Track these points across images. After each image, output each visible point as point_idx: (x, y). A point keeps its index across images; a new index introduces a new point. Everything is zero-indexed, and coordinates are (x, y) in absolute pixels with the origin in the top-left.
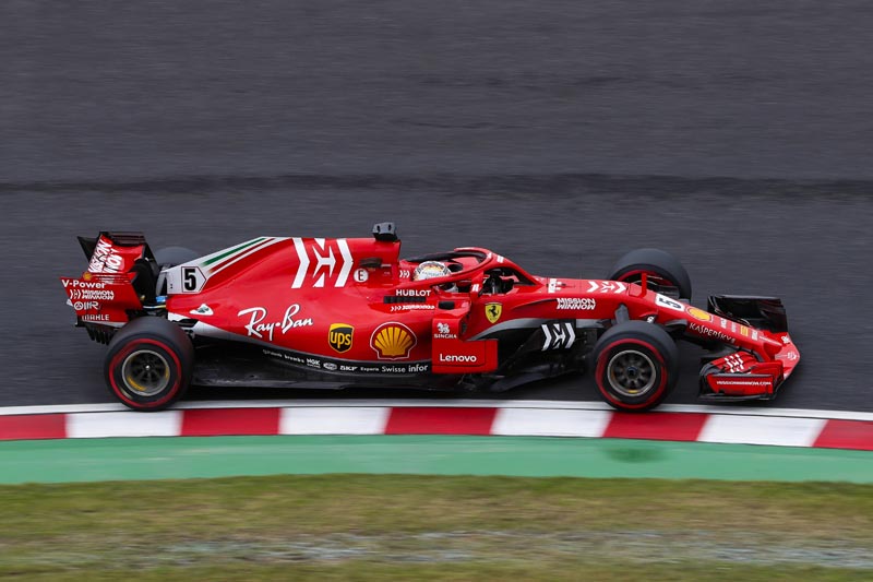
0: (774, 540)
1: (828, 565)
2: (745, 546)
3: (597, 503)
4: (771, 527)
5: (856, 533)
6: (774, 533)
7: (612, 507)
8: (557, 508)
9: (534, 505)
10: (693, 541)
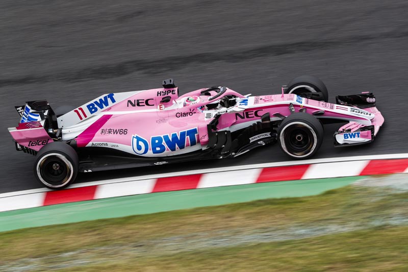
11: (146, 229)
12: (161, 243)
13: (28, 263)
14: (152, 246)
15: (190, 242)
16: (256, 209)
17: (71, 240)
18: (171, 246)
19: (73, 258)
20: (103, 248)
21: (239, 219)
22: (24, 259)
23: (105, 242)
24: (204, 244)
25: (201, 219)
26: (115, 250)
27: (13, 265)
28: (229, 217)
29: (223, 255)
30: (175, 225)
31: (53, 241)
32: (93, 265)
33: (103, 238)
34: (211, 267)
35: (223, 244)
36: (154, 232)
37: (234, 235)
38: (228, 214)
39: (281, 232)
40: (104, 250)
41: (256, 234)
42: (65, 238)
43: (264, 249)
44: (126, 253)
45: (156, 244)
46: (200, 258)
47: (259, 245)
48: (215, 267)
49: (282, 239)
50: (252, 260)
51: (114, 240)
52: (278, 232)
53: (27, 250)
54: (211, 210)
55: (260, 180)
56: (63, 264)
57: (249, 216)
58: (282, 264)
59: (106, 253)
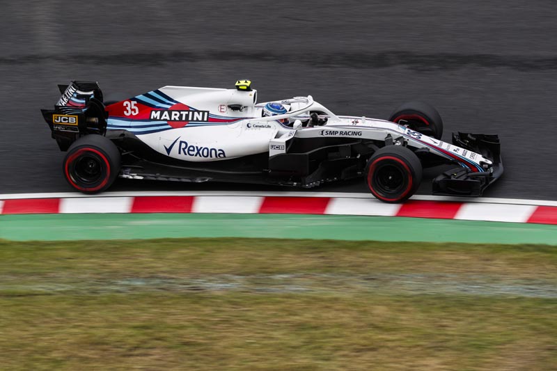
0: (495, 280)
1: (528, 296)
2: (477, 284)
3: (388, 257)
4: (495, 272)
5: (547, 276)
6: (497, 276)
7: (396, 259)
8: (363, 260)
9: (348, 258)
10: (446, 281)
11: (382, 259)
12: (398, 279)
13: (230, 281)
14: (386, 281)
15: (434, 283)
16: (522, 255)
17: (287, 260)
18: (410, 285)
19: (287, 282)
20: (325, 276)
21: (499, 264)
22: (226, 275)
23: (329, 269)
24: (450, 288)
25: (453, 257)
26: (340, 280)
27: (210, 281)
28: (488, 260)
29: (473, 305)
30: (420, 260)
31: (265, 258)
32: (310, 294)
33: (328, 263)
34: (456, 318)
35: (474, 291)
36: (393, 265)
37: (491, 283)
38: (487, 256)
39: (548, 287)
40: (325, 277)
41: (518, 286)
42: (279, 257)
43: (524, 304)
44: (353, 285)
45: (392, 279)
46: (444, 305)
47: (519, 299)
48: (461, 318)
49: (548, 296)
50: (509, 316)
51: (341, 267)
52: (545, 286)
53: (231, 265)
54: (467, 248)
55: (532, 220)
56: (273, 288)
57: (512, 262)
58: (544, 327)
59: (329, 282)
